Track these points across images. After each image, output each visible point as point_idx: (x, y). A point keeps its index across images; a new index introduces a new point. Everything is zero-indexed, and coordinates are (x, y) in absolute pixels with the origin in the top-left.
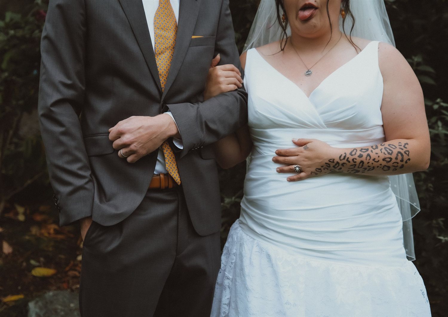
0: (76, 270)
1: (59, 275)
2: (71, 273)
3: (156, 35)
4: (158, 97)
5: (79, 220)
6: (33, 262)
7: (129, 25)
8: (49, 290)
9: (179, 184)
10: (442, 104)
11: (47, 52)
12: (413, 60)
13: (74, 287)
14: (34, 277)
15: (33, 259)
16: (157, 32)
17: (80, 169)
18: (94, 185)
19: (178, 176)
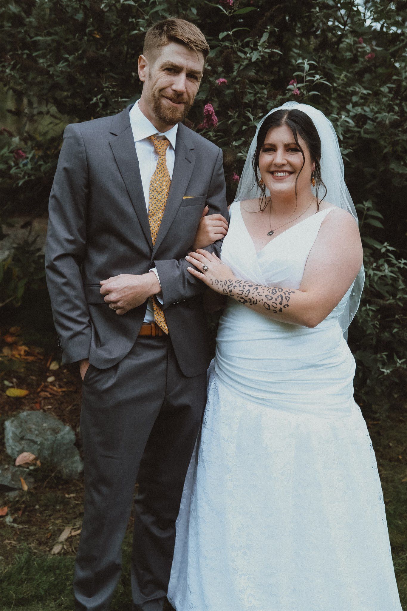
0: (47, 392)
1: (31, 396)
2: (43, 394)
3: (151, 198)
4: (149, 254)
5: (77, 362)
6: (6, 383)
7: (126, 189)
8: (23, 410)
9: (167, 333)
10: (388, 248)
11: (54, 210)
12: (364, 205)
13: (46, 408)
14: (9, 397)
15: (7, 380)
16: (152, 194)
17: (79, 316)
18: (92, 331)
19: (166, 326)
